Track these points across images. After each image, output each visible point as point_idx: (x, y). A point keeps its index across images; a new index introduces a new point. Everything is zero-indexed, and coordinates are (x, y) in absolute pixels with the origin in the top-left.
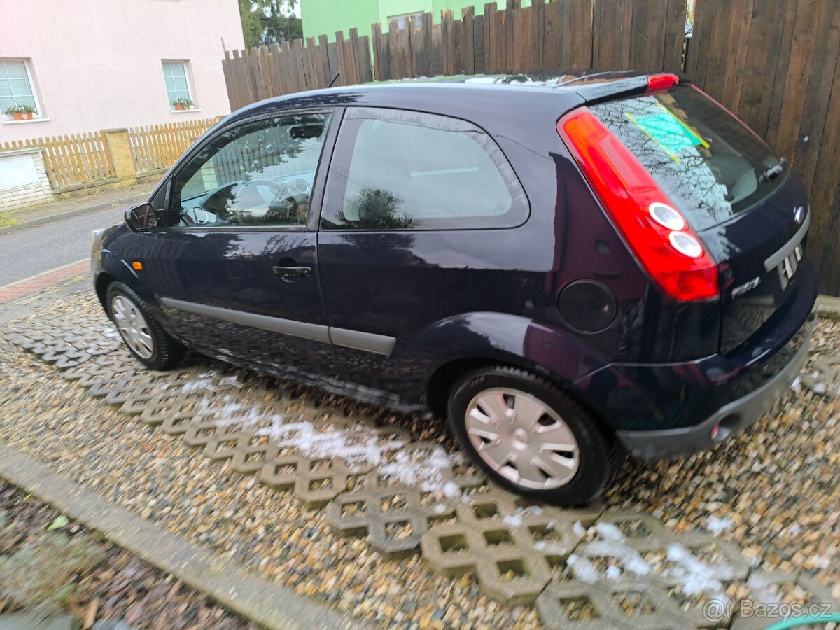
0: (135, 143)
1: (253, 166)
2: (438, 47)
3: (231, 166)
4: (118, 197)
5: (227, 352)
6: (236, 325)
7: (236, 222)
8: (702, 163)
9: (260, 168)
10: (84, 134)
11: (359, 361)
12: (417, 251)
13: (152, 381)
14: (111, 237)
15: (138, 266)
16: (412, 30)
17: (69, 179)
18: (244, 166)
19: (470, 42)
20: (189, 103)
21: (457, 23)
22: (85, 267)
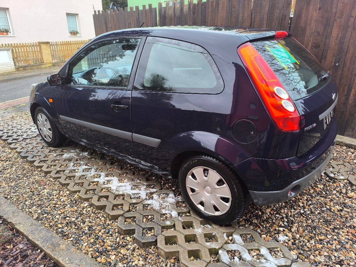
0: (53, 49)
1: (104, 61)
2: (186, 14)
3: (94, 60)
4: (44, 71)
5: (85, 141)
6: (91, 130)
7: (96, 84)
8: (295, 71)
9: (107, 62)
10: (31, 43)
11: (143, 149)
12: (173, 103)
13: (50, 152)
14: (40, 88)
15: (51, 100)
16: (175, 6)
17: (23, 62)
18: (100, 61)
19: (200, 13)
20: (77, 33)
21: (195, 5)
22: (26, 100)
